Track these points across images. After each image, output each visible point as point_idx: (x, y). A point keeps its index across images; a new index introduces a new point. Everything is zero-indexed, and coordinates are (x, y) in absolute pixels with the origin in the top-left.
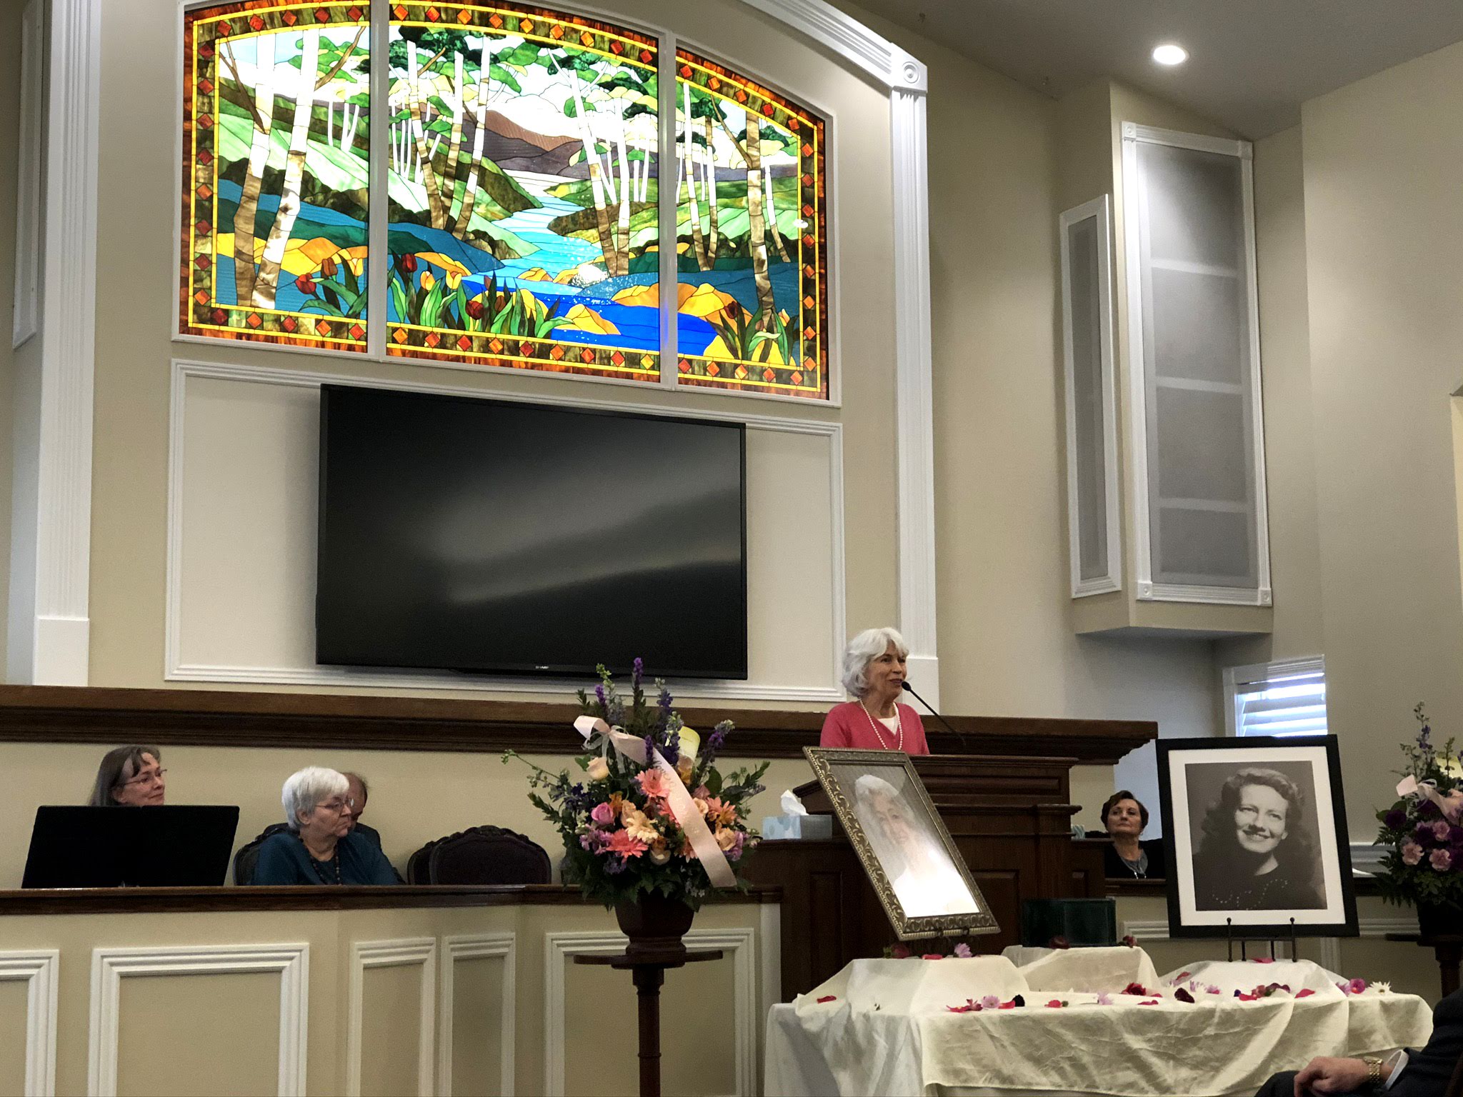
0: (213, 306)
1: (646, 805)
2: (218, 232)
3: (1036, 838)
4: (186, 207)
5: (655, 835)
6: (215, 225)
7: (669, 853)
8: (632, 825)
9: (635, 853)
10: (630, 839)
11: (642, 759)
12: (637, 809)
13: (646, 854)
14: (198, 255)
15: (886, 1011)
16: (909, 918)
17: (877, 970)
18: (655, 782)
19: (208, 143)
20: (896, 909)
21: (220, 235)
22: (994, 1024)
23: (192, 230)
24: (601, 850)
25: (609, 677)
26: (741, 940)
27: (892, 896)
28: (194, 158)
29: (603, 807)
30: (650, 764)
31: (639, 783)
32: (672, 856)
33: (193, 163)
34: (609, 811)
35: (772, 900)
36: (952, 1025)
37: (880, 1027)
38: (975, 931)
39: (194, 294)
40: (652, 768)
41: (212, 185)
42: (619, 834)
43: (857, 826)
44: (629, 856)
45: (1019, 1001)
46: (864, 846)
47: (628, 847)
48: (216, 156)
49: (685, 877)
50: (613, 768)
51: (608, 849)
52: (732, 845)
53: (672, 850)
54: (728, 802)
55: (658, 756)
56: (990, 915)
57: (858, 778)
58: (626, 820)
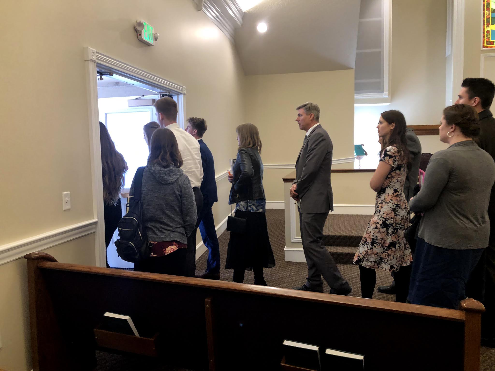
0: (490, 41)
2: (491, 25)
4: (484, 21)
6: (491, 23)
14: (487, 31)
19: (489, 6)
21: (492, 25)
23: (485, 25)
28: (486, 10)
33: (486, 11)
39: (486, 39)
41: (490, 15)
48: (491, 8)
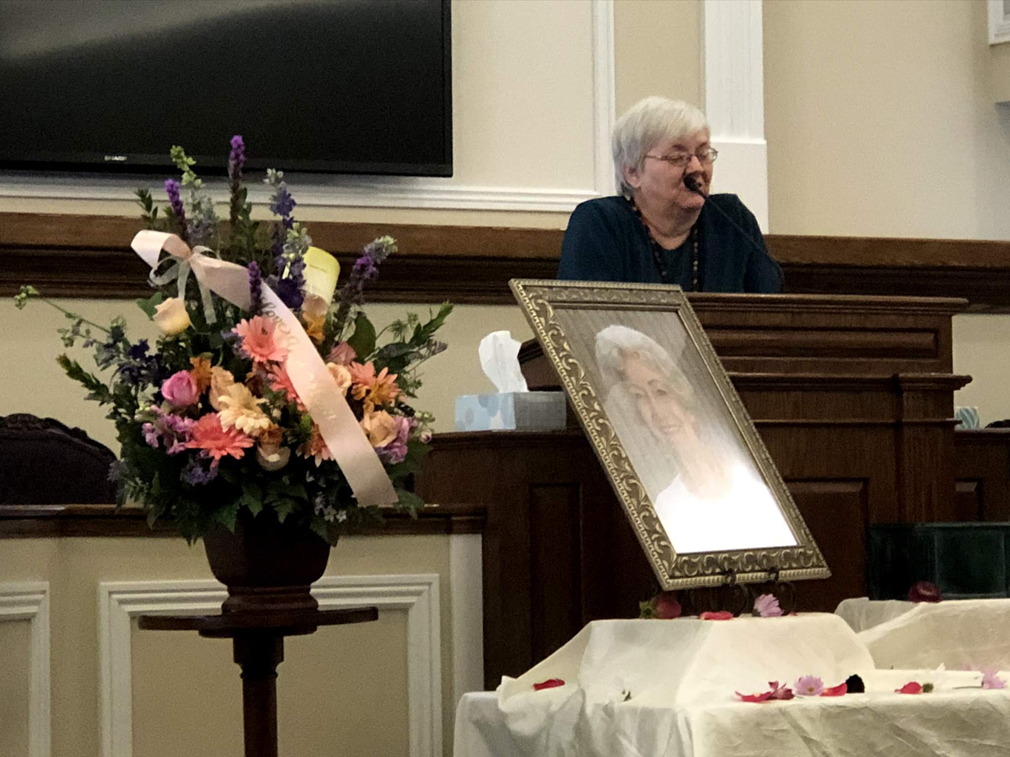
1: (250, 375)
3: (898, 427)
5: (264, 422)
7: (287, 451)
8: (227, 406)
9: (232, 452)
10: (225, 430)
11: (243, 301)
12: (237, 379)
13: (251, 454)
15: (640, 701)
16: (679, 555)
17: (630, 638)
18: (264, 337)
20: (659, 539)
22: (812, 720)
24: (177, 447)
25: (191, 167)
26: (418, 594)
27: (652, 520)
29: (180, 379)
30: (257, 307)
31: (236, 339)
32: (293, 454)
34: (189, 382)
35: (471, 528)
36: (743, 722)
37: (629, 726)
38: (786, 574)
40: (260, 315)
42: (207, 421)
43: (597, 407)
44: (223, 458)
45: (855, 684)
46: (607, 440)
47: (220, 443)
49: (313, 489)
50: (197, 315)
51: (190, 445)
52: (390, 439)
53: (293, 447)
54: (385, 370)
55: (269, 295)
56: (813, 549)
57: (600, 330)
58: (218, 399)
